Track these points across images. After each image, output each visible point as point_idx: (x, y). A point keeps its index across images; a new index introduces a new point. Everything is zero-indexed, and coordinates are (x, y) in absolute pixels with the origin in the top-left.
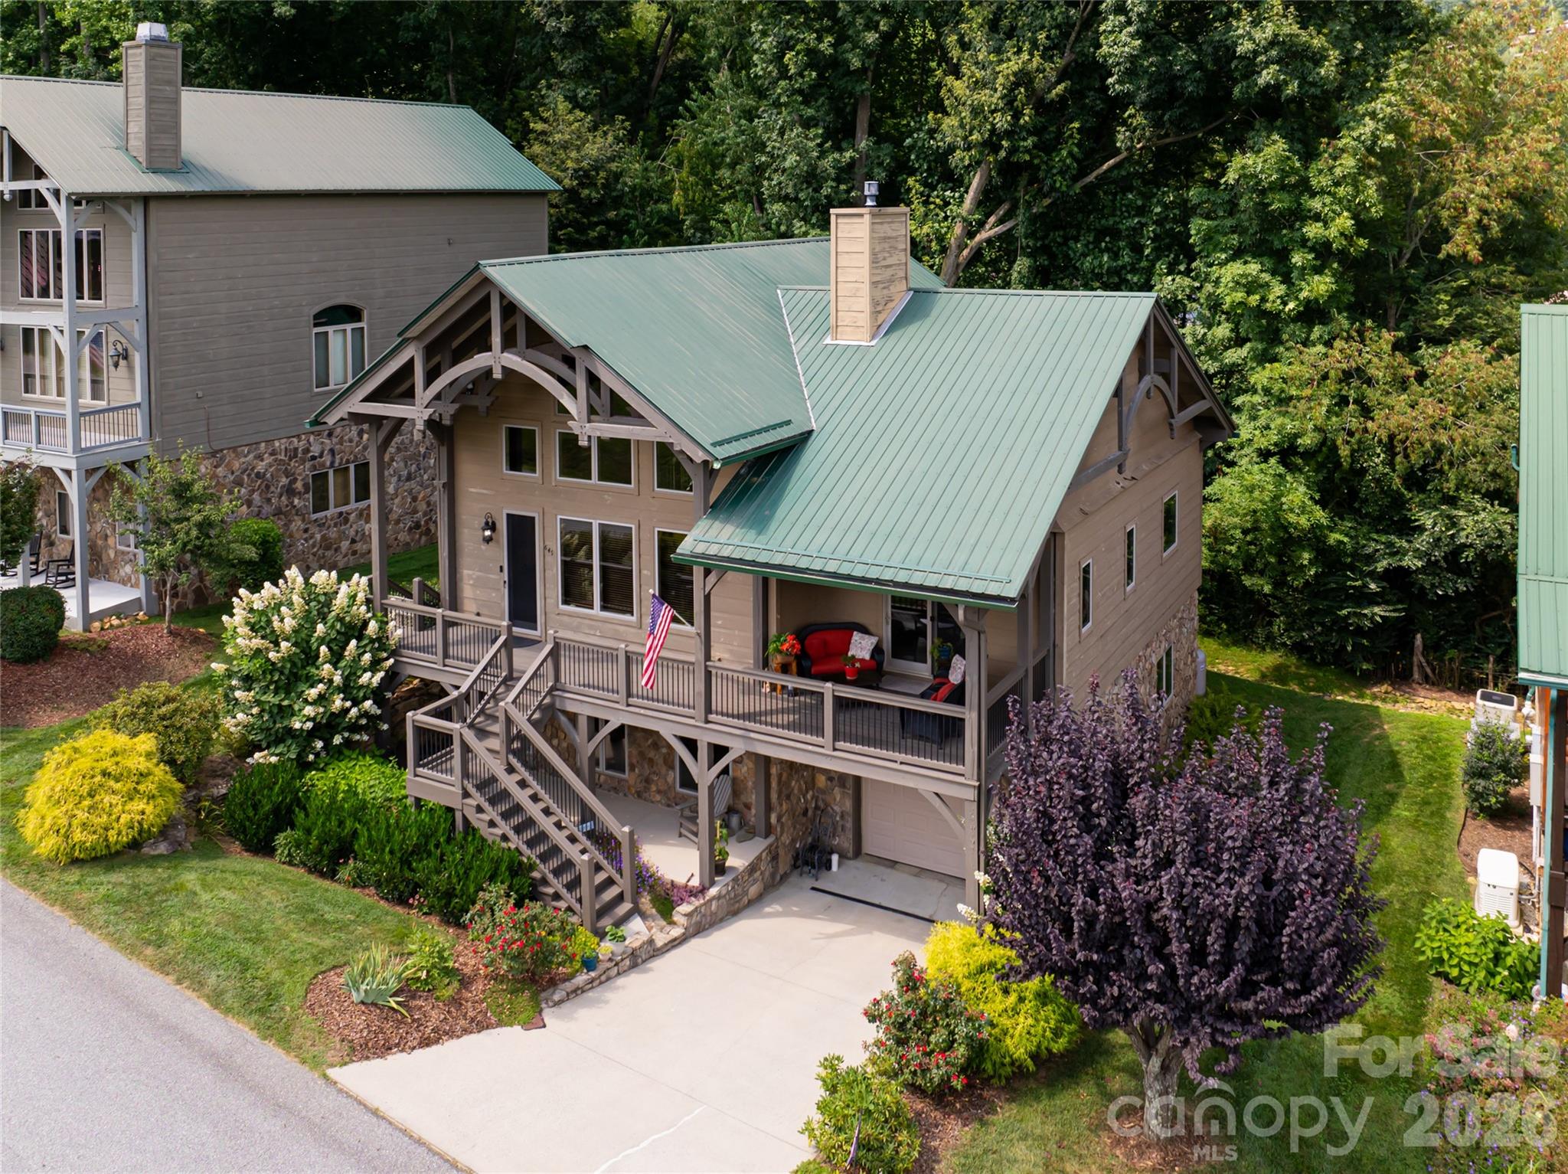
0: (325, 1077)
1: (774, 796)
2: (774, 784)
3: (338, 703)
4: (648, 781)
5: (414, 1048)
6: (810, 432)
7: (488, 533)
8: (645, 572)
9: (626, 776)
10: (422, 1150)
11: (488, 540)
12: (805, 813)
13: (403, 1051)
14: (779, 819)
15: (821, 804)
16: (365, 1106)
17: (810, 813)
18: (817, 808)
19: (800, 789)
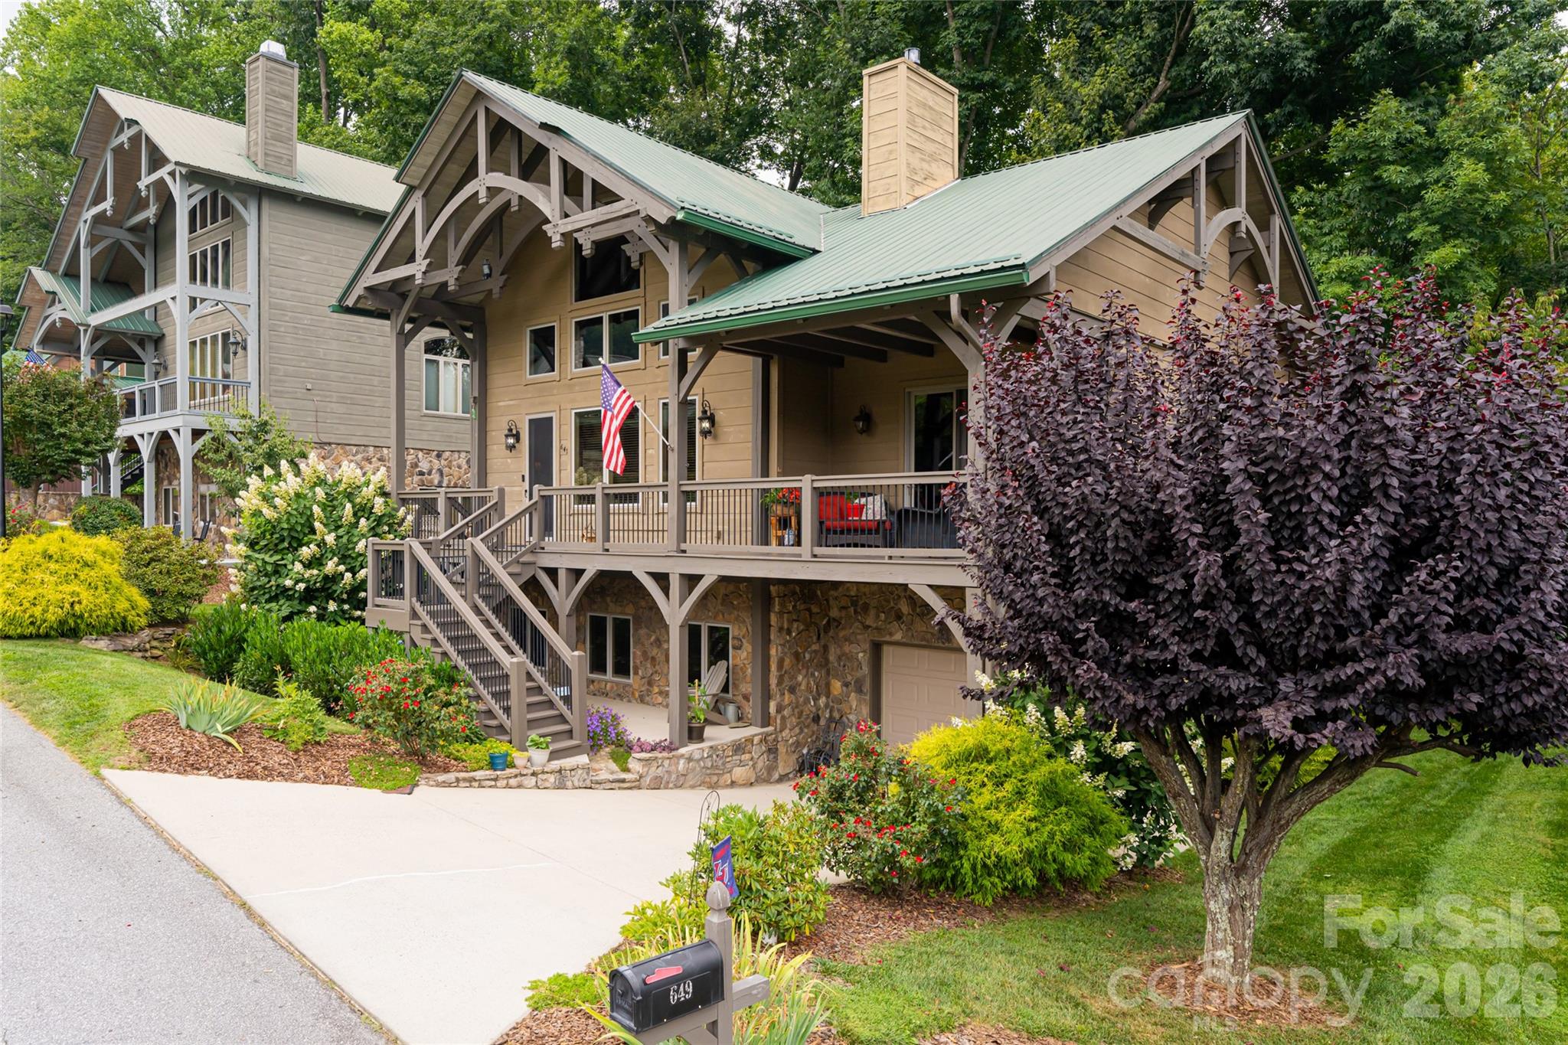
0: (97, 775)
1: (773, 681)
2: (774, 667)
3: (331, 566)
4: (650, 683)
5: (231, 776)
6: (815, 252)
7: (511, 441)
8: (649, 452)
9: (631, 681)
10: (125, 811)
11: (511, 448)
12: (816, 719)
13: (215, 775)
14: (779, 710)
15: (836, 715)
16: (118, 797)
17: (823, 722)
18: (831, 719)
19: (809, 689)
